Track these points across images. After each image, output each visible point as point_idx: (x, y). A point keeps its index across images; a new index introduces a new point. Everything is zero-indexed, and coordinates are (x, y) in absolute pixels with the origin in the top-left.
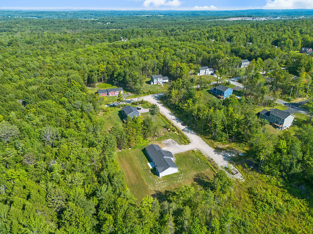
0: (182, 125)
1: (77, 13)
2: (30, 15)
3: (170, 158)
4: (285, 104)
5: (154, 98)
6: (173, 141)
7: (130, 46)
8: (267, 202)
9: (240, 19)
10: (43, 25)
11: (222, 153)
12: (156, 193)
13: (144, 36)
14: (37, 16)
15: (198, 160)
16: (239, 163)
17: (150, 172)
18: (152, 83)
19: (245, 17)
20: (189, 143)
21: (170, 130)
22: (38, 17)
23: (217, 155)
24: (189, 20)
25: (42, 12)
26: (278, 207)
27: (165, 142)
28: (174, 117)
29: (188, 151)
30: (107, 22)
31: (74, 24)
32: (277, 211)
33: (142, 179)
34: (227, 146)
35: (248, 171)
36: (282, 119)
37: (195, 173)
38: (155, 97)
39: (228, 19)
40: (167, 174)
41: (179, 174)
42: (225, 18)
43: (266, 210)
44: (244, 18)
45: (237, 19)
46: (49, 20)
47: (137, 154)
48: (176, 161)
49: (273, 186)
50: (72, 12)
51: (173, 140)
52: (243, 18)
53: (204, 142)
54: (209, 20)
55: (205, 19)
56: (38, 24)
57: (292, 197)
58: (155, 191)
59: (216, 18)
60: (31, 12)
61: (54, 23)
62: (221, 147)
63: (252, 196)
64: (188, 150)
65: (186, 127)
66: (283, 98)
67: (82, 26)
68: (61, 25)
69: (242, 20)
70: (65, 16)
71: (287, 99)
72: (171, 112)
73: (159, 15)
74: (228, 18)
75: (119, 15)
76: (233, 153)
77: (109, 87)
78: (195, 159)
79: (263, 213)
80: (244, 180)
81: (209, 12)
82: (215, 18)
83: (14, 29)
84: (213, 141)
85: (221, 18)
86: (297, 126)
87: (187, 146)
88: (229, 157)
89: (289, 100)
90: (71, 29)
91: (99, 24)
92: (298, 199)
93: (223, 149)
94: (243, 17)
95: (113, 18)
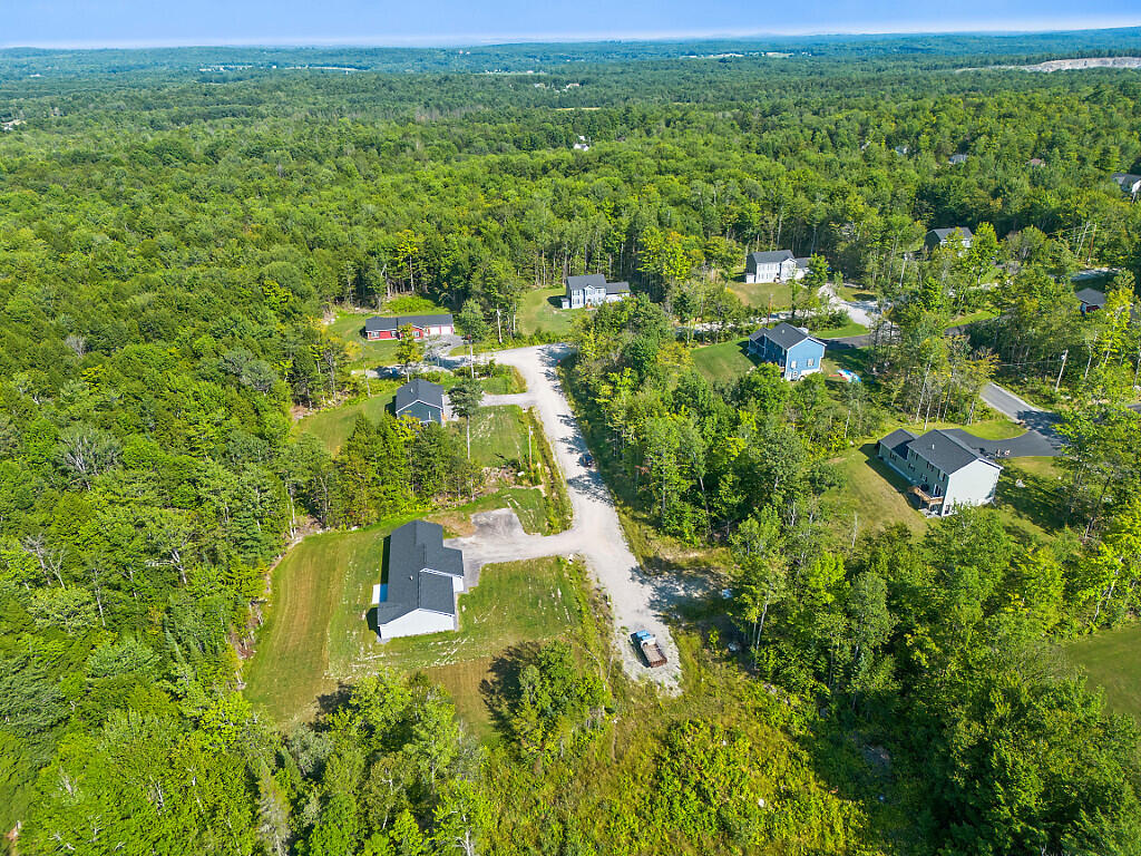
0: (584, 462)
1: (482, 54)
2: (335, 60)
3: (449, 575)
4: (1024, 415)
5: (542, 359)
6: (511, 516)
7: (570, 167)
8: (698, 786)
9: (1094, 63)
10: (355, 96)
11: (659, 582)
12: (339, 692)
13: (655, 131)
14: (358, 65)
15: (556, 595)
16: (697, 627)
17: (364, 616)
18: (566, 305)
19: (1120, 56)
20: (566, 529)
21: (522, 478)
22: (360, 68)
23: (637, 583)
24: (879, 70)
25: (375, 52)
26: (732, 815)
27: (483, 519)
28: (570, 432)
29: (541, 561)
30: (568, 83)
31: (454, 89)
32: (724, 827)
33: (323, 639)
34: (693, 555)
35: (714, 660)
36: (942, 472)
37: (513, 642)
38: (551, 354)
39: (1039, 68)
40: (411, 633)
41: (457, 635)
42: (1028, 61)
43: (681, 814)
44: (1110, 60)
45: (1079, 65)
46: (378, 79)
47: (362, 548)
48: (475, 590)
49: (770, 730)
50: (469, 49)
51: (514, 515)
52: (1110, 63)
53: (619, 533)
54: (958, 71)
55: (942, 67)
56: (341, 90)
57: (822, 783)
58: (339, 683)
59: (992, 62)
60: (340, 53)
61: (391, 89)
62: (668, 557)
63: (666, 755)
64: (540, 556)
65: (590, 472)
66: (1032, 392)
67: (478, 96)
68: (411, 94)
69: (1101, 71)
70: (445, 63)
71: (1045, 397)
72: (573, 413)
73: (770, 54)
74: (1039, 61)
75: (626, 55)
76: (702, 584)
77: (425, 308)
78: (547, 588)
79: (667, 825)
80: (677, 693)
81: (975, 38)
82: (986, 63)
83: (262, 109)
84: (651, 533)
85: (1012, 62)
86: (1011, 508)
87: (552, 538)
88: (672, 599)
89: (1051, 400)
90: (438, 106)
91: (537, 90)
92: (838, 795)
93: (675, 564)
94: (1111, 55)
95: (597, 68)
